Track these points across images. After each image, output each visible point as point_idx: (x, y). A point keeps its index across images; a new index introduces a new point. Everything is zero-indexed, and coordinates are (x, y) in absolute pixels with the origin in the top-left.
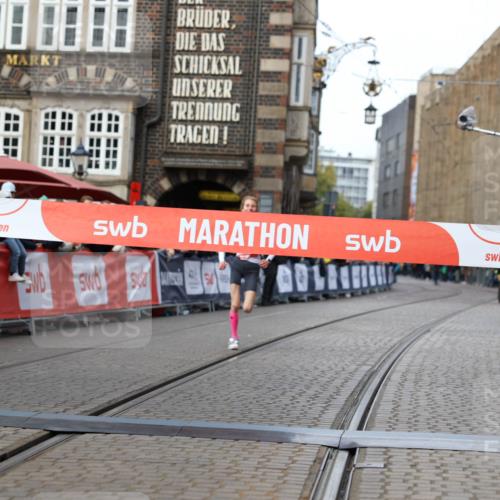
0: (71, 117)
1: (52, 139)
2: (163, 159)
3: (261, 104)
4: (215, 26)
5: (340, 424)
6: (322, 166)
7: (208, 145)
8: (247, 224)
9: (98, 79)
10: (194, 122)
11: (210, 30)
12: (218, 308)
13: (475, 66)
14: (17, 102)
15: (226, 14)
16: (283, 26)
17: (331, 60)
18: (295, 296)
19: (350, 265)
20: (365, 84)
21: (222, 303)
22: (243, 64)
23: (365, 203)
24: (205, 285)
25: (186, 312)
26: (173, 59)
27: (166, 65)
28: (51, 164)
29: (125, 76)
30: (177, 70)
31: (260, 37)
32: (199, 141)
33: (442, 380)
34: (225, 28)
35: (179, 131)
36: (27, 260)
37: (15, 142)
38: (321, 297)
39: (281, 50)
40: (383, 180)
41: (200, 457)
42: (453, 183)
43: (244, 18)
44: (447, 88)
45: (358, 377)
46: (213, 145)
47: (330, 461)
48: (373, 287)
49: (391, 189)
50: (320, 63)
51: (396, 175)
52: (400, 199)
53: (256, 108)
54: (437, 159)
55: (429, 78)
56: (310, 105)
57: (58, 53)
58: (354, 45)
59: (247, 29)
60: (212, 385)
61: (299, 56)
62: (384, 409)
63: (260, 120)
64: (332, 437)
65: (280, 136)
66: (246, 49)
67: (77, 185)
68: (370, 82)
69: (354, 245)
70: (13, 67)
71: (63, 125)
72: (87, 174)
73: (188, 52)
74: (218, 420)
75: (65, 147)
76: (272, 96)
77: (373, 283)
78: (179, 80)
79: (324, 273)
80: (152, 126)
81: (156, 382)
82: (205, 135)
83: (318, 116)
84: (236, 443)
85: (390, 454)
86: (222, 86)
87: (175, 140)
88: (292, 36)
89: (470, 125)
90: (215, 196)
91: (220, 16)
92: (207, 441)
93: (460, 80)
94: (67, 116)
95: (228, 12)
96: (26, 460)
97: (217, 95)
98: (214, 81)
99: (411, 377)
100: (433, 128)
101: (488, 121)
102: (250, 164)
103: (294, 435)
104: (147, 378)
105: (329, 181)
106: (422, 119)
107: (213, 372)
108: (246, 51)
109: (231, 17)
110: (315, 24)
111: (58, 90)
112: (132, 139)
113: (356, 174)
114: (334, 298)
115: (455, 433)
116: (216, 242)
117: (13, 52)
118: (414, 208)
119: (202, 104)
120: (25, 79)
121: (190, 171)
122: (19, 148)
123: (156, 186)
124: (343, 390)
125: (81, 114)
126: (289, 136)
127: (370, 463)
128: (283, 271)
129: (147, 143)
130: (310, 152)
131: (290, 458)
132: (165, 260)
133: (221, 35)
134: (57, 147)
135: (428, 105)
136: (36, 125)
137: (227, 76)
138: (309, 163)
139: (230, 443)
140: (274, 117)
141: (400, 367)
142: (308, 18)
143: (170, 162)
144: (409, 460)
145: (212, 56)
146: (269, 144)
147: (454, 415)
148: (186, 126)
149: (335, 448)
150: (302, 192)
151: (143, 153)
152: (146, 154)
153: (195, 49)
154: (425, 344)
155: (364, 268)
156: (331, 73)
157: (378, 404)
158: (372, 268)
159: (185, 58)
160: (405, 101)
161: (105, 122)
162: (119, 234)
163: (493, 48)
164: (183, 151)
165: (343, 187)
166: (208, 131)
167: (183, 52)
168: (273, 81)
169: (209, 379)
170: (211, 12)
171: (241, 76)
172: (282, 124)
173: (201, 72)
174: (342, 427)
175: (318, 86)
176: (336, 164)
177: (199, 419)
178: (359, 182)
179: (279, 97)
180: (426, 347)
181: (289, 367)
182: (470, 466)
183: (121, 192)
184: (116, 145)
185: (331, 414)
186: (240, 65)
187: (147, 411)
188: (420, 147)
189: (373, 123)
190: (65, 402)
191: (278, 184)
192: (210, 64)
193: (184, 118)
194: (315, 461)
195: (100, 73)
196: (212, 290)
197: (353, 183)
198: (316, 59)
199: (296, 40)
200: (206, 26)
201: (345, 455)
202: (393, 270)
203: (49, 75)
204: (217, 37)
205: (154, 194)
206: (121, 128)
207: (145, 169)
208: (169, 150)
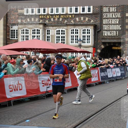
0: (78, 30)
1: (73, 36)
3: (126, 25)
10: (109, 30)
11: (112, 7)
14: (64, 27)
25: (108, 82)
26: (103, 14)
27: (101, 16)
28: (73, 43)
29: (91, 19)
30: (104, 17)
31: (125, 8)
32: (111, 35)
34: (116, 6)
35: (105, 33)
37: (64, 37)
46: (114, 36)
53: (125, 26)
57: (74, 14)
59: (122, 6)
63: (126, 29)
70: (63, 18)
71: (76, 32)
75: (77, 38)
78: (105, 20)
80: (98, 32)
86: (116, 21)
87: (105, 35)
90: (116, 48)
97: (115, 23)
98: (114, 20)
108: (122, 11)
111: (74, 24)
112: (93, 35)
117: (62, 15)
119: (111, 26)
120: (66, 21)
121: (109, 43)
122: (65, 39)
123: (100, 47)
125: (80, 30)
129: (97, 36)
134: (74, 38)
136: (69, 33)
137: (117, 18)
143: (103, 41)
145: (113, 13)
148: (107, 31)
151: (96, 39)
152: (97, 39)
153: (108, 11)
159: (106, 14)
161: (86, 31)
164: (107, 38)
166: (113, 33)
167: (105, 12)
171: (121, 18)
173: (110, 17)
184: (89, 37)
186: (120, 15)
192: (113, 15)
193: (107, 29)
195: (84, 19)
196: (115, 76)
203: (72, 20)
204: (114, 8)
205: (100, 49)
206: (90, 33)
207: (97, 43)
208: (103, 38)
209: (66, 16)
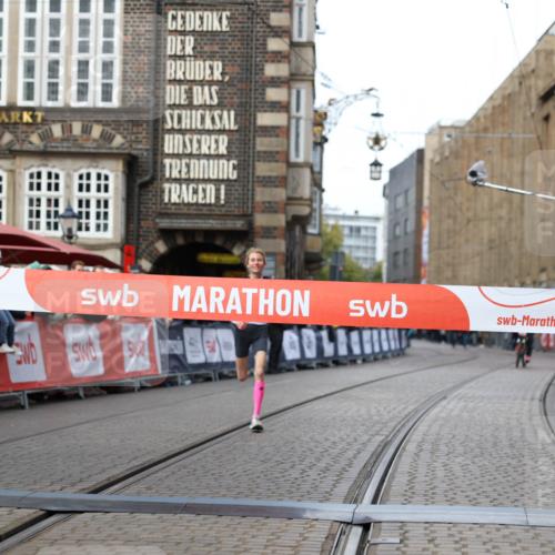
0: (57, 177)
1: (39, 200)
2: (157, 220)
3: (259, 161)
4: (207, 78)
5: (354, 498)
6: (327, 225)
7: (205, 205)
8: (244, 290)
9: (85, 136)
10: (189, 181)
11: (202, 83)
12: (222, 377)
13: (485, 117)
14: (1, 162)
15: (218, 66)
16: (279, 78)
17: (332, 112)
18: (303, 363)
19: (360, 330)
20: (369, 138)
21: (226, 371)
22: (239, 118)
23: (375, 264)
24: (207, 353)
25: (188, 382)
26: (163, 114)
27: (156, 121)
28: (38, 227)
29: (113, 132)
30: (169, 126)
31: (256, 90)
32: (195, 200)
33: (460, 449)
34: (218, 81)
35: (173, 190)
36: (16, 330)
38: (330, 363)
39: (279, 103)
40: (392, 239)
41: (205, 535)
42: (467, 241)
43: (237, 69)
44: (456, 141)
45: (371, 448)
46: (210, 205)
47: (343, 537)
48: (386, 352)
49: (401, 248)
50: (320, 116)
51: (406, 233)
52: (411, 259)
53: (254, 165)
54: (449, 216)
55: (437, 131)
56: (311, 161)
57: (41, 109)
58: (356, 96)
59: (241, 81)
60: (218, 458)
61: (298, 109)
62: (399, 481)
63: (258, 177)
64: (344, 511)
65: (280, 194)
66: (241, 103)
67: (67, 249)
68: (374, 136)
69: (358, 311)
71: (49, 186)
72: (77, 237)
73: (179, 106)
74: (224, 496)
75: (53, 209)
76: (271, 152)
77: (385, 348)
78: (171, 136)
79: (332, 338)
80: (144, 185)
81: (156, 457)
82: (201, 195)
83: (320, 173)
84: (244, 520)
85: (405, 528)
86: (217, 141)
87: (170, 200)
88: (289, 88)
89: (481, 180)
90: (214, 258)
91: (211, 68)
92: (213, 518)
93: (470, 132)
94: (53, 176)
95: (220, 64)
96: (22, 542)
97: (213, 152)
98: (208, 137)
99: (427, 446)
100: (443, 183)
101: (502, 175)
102: (251, 224)
103: (304, 510)
104: (148, 453)
105: (335, 241)
106: (432, 175)
107: (217, 446)
108: (241, 105)
109: (223, 69)
110: (313, 75)
111: (42, 148)
112: (123, 199)
113: (363, 232)
114: (344, 364)
115: (474, 505)
116: (212, 310)
118: (427, 268)
119: (196, 162)
120: (7, 138)
121: (187, 233)
122: (4, 211)
123: (151, 248)
124: (355, 462)
125: (68, 173)
126: (291, 195)
127: (385, 538)
128: (289, 337)
129: (140, 203)
130: (313, 210)
131: (301, 535)
132: (164, 327)
133: (214, 88)
134: (43, 209)
135: (437, 159)
136: (20, 186)
137: (221, 131)
138: (313, 222)
139: (237, 519)
140: (274, 174)
141: (416, 437)
142: (305, 68)
143: (165, 223)
144: (426, 535)
145: (205, 110)
146: (269, 203)
147: (473, 487)
148: (181, 185)
149: (348, 523)
150: (307, 254)
151: (135, 214)
152: (139, 215)
153: (186, 103)
154: (441, 412)
155: (375, 332)
156: (332, 127)
157: (393, 477)
158: (383, 332)
159: (176, 112)
160: (412, 156)
161: (94, 182)
162: (109, 303)
163: (504, 98)
164: (178, 211)
165: (350, 247)
166: (204, 190)
167: (173, 106)
168: (271, 136)
169: (214, 452)
170: (202, 63)
171: (237, 131)
172: (282, 181)
173: (194, 127)
174: (355, 502)
175: (319, 140)
176: (341, 223)
177: (204, 495)
178: (367, 241)
179: (277, 152)
180: (443, 415)
181: (297, 438)
182: (491, 540)
183: (114, 256)
184: (106, 206)
185: (344, 487)
186: (235, 119)
187: (149, 488)
188: (431, 204)
189: (379, 179)
190: (61, 480)
191: (281, 245)
192: (203, 118)
193: (178, 176)
194: (326, 538)
195: (86, 130)
196: (215, 358)
197: (361, 243)
198: (316, 111)
199: (294, 92)
200: (197, 78)
201: (359, 530)
202: (406, 334)
203: (33, 132)
204: (210, 90)
205: (149, 257)
206: (111, 188)
207: (138, 231)
208: (163, 211)
209: (9, 117)
